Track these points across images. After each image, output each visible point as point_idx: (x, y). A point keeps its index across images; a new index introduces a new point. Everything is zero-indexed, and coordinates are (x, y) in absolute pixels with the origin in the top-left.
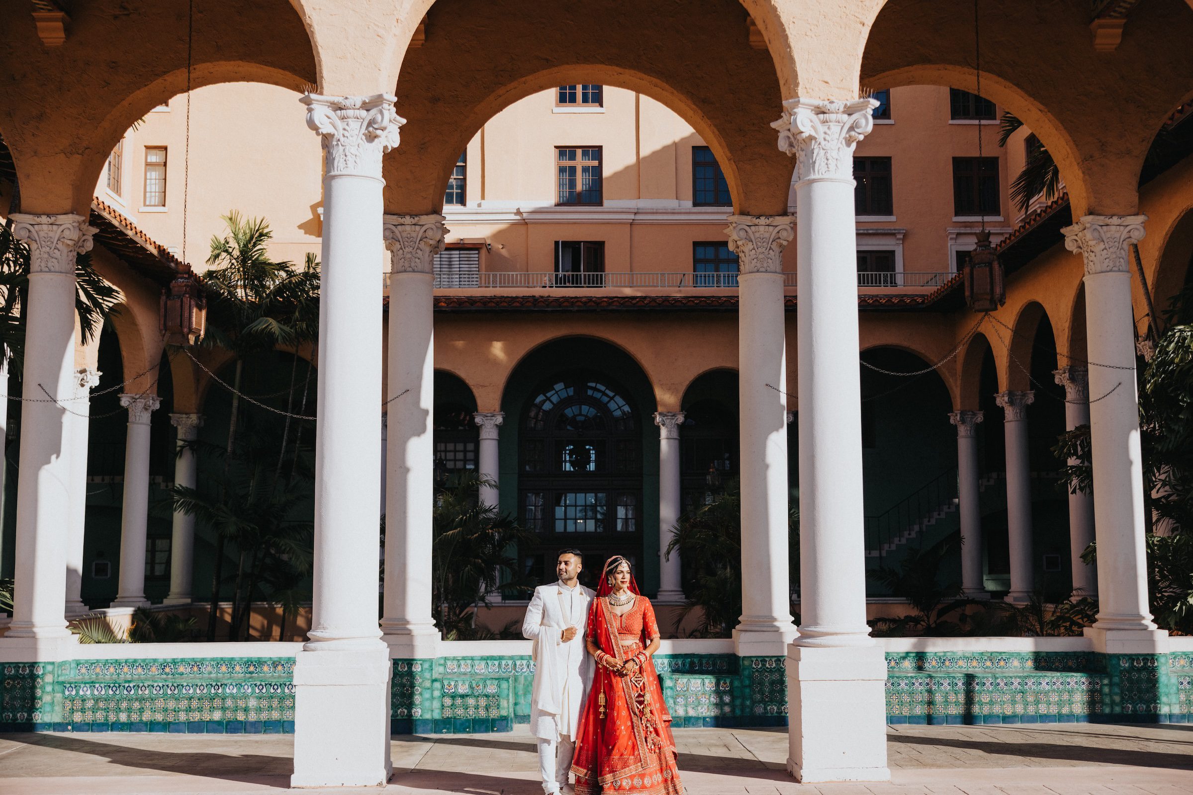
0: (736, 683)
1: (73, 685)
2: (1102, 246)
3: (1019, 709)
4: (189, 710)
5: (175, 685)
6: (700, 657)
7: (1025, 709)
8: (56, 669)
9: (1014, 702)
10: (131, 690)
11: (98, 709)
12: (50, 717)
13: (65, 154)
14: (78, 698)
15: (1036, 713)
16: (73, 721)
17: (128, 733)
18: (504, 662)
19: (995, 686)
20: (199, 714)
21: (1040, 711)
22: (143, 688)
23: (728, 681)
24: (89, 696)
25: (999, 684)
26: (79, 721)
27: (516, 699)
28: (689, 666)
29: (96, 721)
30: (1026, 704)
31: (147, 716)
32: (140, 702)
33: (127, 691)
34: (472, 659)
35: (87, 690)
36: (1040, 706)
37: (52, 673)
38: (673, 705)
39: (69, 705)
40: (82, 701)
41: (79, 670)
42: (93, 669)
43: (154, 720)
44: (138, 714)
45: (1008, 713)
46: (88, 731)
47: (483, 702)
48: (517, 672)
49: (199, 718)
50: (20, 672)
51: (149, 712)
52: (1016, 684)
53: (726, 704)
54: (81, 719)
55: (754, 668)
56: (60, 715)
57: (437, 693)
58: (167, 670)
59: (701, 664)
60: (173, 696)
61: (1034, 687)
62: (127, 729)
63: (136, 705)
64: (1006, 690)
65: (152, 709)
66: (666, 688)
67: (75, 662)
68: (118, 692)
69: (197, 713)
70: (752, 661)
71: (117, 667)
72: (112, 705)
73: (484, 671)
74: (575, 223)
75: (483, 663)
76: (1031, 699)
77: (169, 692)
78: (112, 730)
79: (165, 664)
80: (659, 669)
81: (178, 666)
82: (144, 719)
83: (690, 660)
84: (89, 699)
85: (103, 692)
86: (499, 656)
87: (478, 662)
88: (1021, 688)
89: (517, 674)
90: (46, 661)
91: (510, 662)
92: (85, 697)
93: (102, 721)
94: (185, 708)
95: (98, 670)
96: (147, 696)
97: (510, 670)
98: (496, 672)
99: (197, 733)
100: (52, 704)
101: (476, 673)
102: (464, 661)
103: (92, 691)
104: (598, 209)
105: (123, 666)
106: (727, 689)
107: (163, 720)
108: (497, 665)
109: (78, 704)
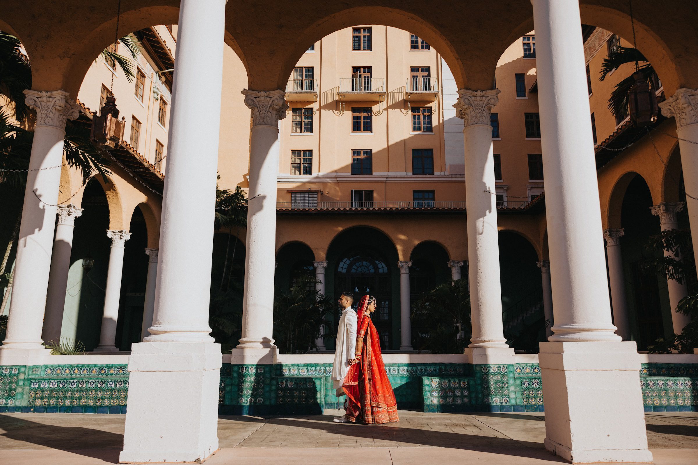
0: (472, 382)
1: (37, 381)
2: (690, 108)
3: (664, 402)
4: (111, 398)
5: (103, 381)
6: (446, 365)
7: (668, 402)
8: (27, 370)
9: (660, 397)
10: (74, 384)
11: (52, 397)
12: (20, 403)
13: (60, 58)
14: (39, 389)
15: (676, 405)
16: (35, 405)
17: (70, 413)
18: (318, 368)
19: (646, 386)
20: (117, 400)
21: (679, 403)
22: (82, 383)
23: (466, 381)
24: (46, 389)
25: (649, 385)
26: (39, 405)
27: (326, 392)
28: (439, 371)
29: (50, 405)
30: (669, 399)
31: (83, 402)
32: (80, 393)
33: (72, 385)
34: (298, 365)
35: (46, 384)
36: (678, 399)
37: (24, 373)
38: (430, 397)
39: (33, 393)
40: (42, 391)
41: (47, 371)
42: (56, 371)
43: (88, 404)
44: (78, 400)
45: (657, 405)
46: (43, 412)
47: (304, 394)
48: (327, 374)
49: (117, 403)
50: (4, 372)
51: (85, 399)
52: (660, 384)
53: (466, 396)
54: (40, 404)
55: (483, 372)
56: (27, 401)
57: (274, 388)
58: (103, 372)
59: (446, 370)
60: (101, 389)
61: (673, 387)
62: (70, 410)
63: (77, 394)
64: (654, 388)
65: (87, 397)
66: (425, 385)
67: (44, 366)
68: (65, 386)
69: (116, 400)
70: (482, 368)
71: (71, 370)
72: (61, 394)
73: (305, 373)
74: (360, 182)
75: (305, 368)
76: (671, 395)
77: (99, 386)
78: (60, 412)
79: (102, 368)
80: (419, 373)
81: (110, 369)
82: (81, 404)
83: (439, 367)
84: (46, 390)
85: (56, 386)
86: (316, 364)
87: (302, 367)
88: (664, 387)
89: (326, 376)
90: (21, 365)
91: (322, 368)
92: (44, 389)
93: (54, 405)
94: (108, 396)
95: (59, 372)
96: (84, 388)
97: (323, 373)
98: (313, 375)
99: (115, 413)
100: (22, 393)
101: (300, 375)
102: (293, 367)
103: (49, 385)
104: (371, 176)
105: (75, 369)
106: (465, 386)
107: (94, 405)
108: (314, 370)
109: (39, 393)
